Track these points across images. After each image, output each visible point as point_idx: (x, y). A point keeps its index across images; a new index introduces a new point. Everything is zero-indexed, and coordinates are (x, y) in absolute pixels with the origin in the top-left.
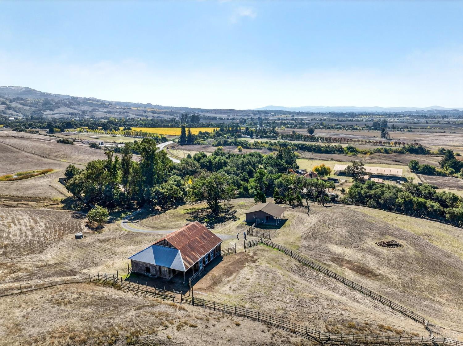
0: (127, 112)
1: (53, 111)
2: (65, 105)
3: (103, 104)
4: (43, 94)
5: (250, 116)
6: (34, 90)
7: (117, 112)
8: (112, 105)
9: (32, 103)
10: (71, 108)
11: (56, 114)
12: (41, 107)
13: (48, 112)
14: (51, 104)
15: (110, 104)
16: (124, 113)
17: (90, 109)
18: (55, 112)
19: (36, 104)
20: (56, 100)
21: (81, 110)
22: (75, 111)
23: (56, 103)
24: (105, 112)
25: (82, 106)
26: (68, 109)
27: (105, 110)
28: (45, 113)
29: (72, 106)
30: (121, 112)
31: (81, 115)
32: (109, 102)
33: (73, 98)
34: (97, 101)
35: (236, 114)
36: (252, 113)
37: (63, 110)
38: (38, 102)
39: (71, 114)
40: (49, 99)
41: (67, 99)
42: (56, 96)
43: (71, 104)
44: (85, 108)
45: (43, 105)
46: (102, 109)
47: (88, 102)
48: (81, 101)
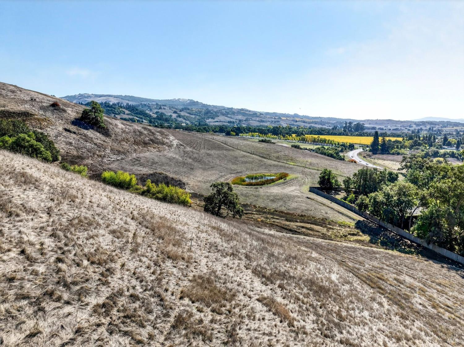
0: (278, 122)
1: (214, 119)
2: (223, 115)
3: (255, 114)
4: (204, 105)
5: (412, 127)
6: (197, 102)
7: (269, 121)
8: (263, 114)
9: (196, 112)
10: (228, 117)
11: (217, 122)
12: (203, 116)
13: (210, 120)
14: (211, 113)
15: (261, 114)
16: (275, 122)
17: (244, 118)
18: (216, 120)
19: (200, 113)
20: (215, 110)
21: (236, 119)
22: (232, 120)
23: (216, 112)
24: (258, 121)
25: (237, 115)
26: (226, 118)
27: (258, 119)
28: (207, 121)
29: (229, 116)
30: (272, 121)
31: (239, 124)
32: (259, 112)
33: (229, 109)
34: (250, 111)
35: (394, 125)
36: (415, 124)
37: (222, 118)
38: (201, 112)
39: (230, 122)
40: (210, 109)
41: (224, 109)
42: (214, 107)
43: (228, 113)
44: (240, 117)
45: (205, 114)
46: (255, 118)
47: (242, 112)
48: (236, 111)
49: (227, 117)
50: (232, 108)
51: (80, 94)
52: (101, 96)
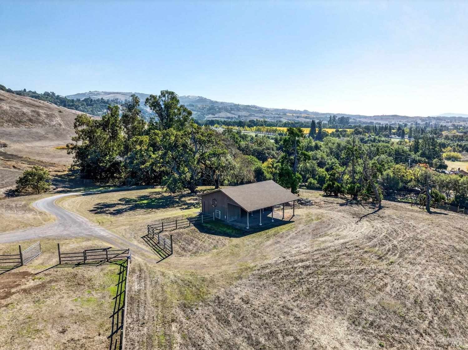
0: (281, 117)
1: (214, 115)
2: (227, 111)
3: (260, 110)
7: (271, 117)
8: (268, 111)
12: (205, 112)
13: (210, 116)
14: (214, 110)
17: (247, 114)
18: (216, 116)
19: (202, 109)
21: (237, 115)
22: (233, 116)
23: (219, 109)
25: (241, 112)
27: (261, 115)
28: (206, 116)
29: (232, 112)
30: (275, 117)
31: (237, 119)
37: (223, 114)
38: (205, 108)
39: (228, 118)
40: (215, 105)
41: (230, 106)
43: (232, 110)
44: (243, 113)
45: (207, 110)
46: (259, 114)
47: (247, 108)
48: (242, 108)
49: (230, 113)
50: (239, 105)
51: (90, 92)
52: (110, 93)
